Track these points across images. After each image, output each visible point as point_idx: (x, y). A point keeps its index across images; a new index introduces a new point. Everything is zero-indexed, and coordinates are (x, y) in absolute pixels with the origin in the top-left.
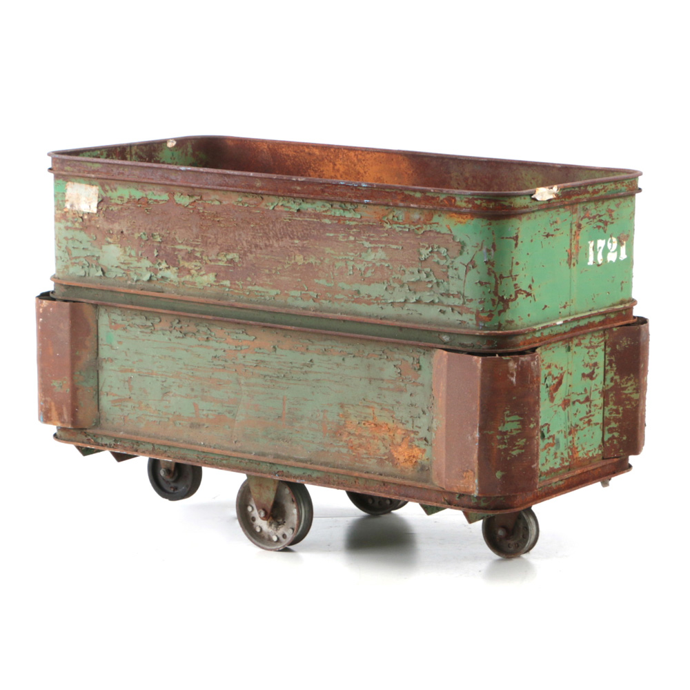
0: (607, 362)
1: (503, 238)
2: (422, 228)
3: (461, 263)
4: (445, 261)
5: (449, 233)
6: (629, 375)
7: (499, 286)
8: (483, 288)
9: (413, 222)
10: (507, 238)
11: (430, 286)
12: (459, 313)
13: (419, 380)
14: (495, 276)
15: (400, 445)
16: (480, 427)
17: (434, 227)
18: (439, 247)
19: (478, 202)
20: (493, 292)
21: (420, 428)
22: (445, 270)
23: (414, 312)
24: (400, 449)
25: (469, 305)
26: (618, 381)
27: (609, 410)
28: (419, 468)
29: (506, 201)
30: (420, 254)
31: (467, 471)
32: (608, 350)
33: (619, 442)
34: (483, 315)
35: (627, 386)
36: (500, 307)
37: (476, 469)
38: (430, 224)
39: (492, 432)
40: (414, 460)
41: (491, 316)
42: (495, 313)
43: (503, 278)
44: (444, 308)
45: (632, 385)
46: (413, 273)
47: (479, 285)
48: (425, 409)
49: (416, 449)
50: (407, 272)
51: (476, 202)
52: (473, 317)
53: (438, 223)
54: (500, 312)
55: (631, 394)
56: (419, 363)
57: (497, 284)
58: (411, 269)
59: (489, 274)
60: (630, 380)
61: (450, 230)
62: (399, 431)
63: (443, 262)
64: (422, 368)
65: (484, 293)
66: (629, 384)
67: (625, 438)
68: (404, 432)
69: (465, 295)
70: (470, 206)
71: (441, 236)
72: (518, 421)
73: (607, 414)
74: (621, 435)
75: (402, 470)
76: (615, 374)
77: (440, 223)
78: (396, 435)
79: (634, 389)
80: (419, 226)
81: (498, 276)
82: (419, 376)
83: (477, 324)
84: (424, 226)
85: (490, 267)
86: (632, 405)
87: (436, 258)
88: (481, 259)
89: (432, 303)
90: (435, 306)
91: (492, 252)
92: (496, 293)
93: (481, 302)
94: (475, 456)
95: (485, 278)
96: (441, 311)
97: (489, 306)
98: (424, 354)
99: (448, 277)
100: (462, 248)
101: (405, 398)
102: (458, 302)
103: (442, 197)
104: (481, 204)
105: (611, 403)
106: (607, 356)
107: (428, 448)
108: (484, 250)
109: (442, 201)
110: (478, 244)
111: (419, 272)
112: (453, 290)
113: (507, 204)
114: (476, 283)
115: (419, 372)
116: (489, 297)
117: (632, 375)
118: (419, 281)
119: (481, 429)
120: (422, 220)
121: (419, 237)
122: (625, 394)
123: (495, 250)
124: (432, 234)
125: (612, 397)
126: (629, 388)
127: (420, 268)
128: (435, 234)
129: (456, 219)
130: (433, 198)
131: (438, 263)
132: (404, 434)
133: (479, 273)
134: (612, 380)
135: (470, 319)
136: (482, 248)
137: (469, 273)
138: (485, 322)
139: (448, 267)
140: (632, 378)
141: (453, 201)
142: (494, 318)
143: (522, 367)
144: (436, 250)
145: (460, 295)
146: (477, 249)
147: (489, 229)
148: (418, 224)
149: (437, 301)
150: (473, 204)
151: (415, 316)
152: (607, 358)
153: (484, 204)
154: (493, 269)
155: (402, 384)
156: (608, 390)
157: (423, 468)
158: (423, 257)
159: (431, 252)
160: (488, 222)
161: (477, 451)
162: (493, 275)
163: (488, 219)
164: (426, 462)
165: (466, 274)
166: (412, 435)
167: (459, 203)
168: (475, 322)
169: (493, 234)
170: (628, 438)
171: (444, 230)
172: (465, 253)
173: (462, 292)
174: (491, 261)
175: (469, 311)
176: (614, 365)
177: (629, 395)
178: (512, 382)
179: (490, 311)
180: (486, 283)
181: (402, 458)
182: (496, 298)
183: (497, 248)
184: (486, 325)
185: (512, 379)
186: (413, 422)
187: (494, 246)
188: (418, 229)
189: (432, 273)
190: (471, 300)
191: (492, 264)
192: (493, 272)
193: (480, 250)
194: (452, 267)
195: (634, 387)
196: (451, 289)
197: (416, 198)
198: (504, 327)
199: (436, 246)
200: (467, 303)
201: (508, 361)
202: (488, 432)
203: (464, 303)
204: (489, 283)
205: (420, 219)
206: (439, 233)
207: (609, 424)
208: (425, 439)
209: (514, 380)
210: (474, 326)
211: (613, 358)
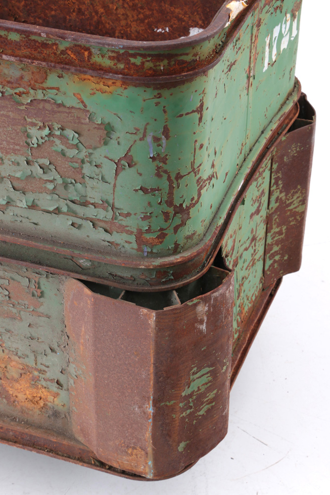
0: (273, 181)
1: (181, 116)
2: (27, 93)
3: (106, 157)
4: (77, 151)
5: (81, 106)
6: (296, 187)
7: (175, 192)
8: (148, 197)
9: (9, 82)
10: (187, 114)
11: (50, 186)
12: (106, 231)
13: (41, 309)
14: (169, 178)
15: (17, 381)
16: (153, 400)
17: (51, 94)
18: (62, 129)
19: (138, 61)
20: (166, 202)
21: (48, 367)
22: (76, 165)
23: (24, 220)
24: (17, 386)
25: (125, 222)
26: (284, 198)
27: (271, 236)
28: (51, 413)
29: (187, 54)
30: (28, 136)
31: (134, 448)
32: (275, 166)
33: (279, 265)
34: (148, 236)
35: (292, 200)
36: (177, 221)
37: (150, 449)
38: (43, 89)
39: (172, 402)
40: (42, 403)
41: (162, 236)
42: (170, 232)
43: (182, 177)
44: (78, 221)
45: (298, 197)
46: (18, 164)
47: (141, 192)
48: (55, 346)
49: (43, 390)
50: (6, 161)
51: (132, 60)
52: (133, 239)
53: (58, 89)
54: (176, 229)
55: (295, 208)
56: (39, 288)
57: (171, 187)
58: (13, 157)
59: (158, 175)
60: (297, 192)
61: (82, 102)
62: (14, 363)
63: (71, 153)
64: (45, 295)
65: (149, 203)
66: (295, 197)
67: (286, 258)
68: (21, 367)
69: (117, 205)
70: (121, 66)
71: (65, 110)
72: (207, 373)
73: (269, 241)
74: (283, 256)
75: (22, 412)
76: (281, 192)
77: (62, 89)
78: (9, 367)
79: (300, 201)
80: (21, 89)
81: (173, 177)
82: (42, 304)
83: (140, 249)
84: (32, 91)
85: (161, 164)
86: (297, 220)
87: (59, 146)
88: (144, 152)
89: (57, 211)
90: (61, 216)
91: (164, 141)
92: (170, 203)
93: (145, 218)
94: (148, 435)
95: (151, 182)
96: (73, 224)
97: (158, 223)
98: (47, 277)
99: (83, 178)
100: (108, 135)
101: (21, 328)
102: (101, 214)
103: (63, 45)
104: (143, 63)
105: (274, 226)
106: (273, 175)
107: (63, 393)
108: (149, 139)
109: (63, 52)
110: (138, 130)
111: (28, 163)
112: (94, 196)
113: (188, 58)
114: (136, 191)
115: (41, 300)
116: (158, 210)
117: (299, 187)
118: (30, 177)
119: (156, 403)
120: (26, 79)
121: (23, 107)
122: (289, 210)
123: (167, 137)
124: (48, 106)
125: (276, 219)
126: (295, 202)
127: (30, 158)
128: (54, 106)
129: (94, 86)
130: (44, 45)
131: (63, 154)
132: (23, 369)
133: (141, 175)
134: (277, 199)
135: (125, 242)
136: (144, 136)
137: (122, 174)
138: (152, 246)
139: (83, 162)
140: (299, 190)
141: (86, 53)
142: (167, 237)
143: (214, 306)
144: (58, 133)
145: (106, 204)
146: (137, 137)
147: (157, 104)
148: (20, 86)
149: (65, 209)
150: (128, 63)
151: (27, 225)
152: (273, 177)
153: (148, 65)
154: (165, 167)
155: (14, 311)
156: (272, 213)
157: (56, 414)
158: (34, 141)
159: (50, 135)
160: (156, 92)
161: (150, 429)
162: (165, 176)
163: (156, 88)
164: (60, 408)
165: (117, 174)
166: (36, 373)
167: (97, 59)
168: (135, 246)
169: (165, 112)
170: (290, 256)
171: (71, 101)
172: (113, 142)
173: (111, 202)
174: (162, 156)
175: (123, 229)
176: (280, 182)
177: (294, 210)
178: (201, 332)
179: (161, 229)
180: (153, 190)
181: (21, 397)
182: (171, 210)
183: (170, 134)
184: (154, 251)
185: (201, 327)
186: (36, 358)
187: (166, 132)
188: (20, 94)
189: (52, 167)
190: (128, 215)
191: (164, 160)
192: (166, 172)
193: (141, 139)
194: (90, 162)
195: (300, 199)
196: (89, 195)
197: (11, 42)
198: (182, 247)
199: (56, 126)
200: (120, 218)
201: (196, 305)
202: (168, 404)
203: (114, 217)
204: (158, 190)
205: (22, 78)
206: (61, 105)
207: (271, 249)
208: (58, 382)
209: (204, 327)
210: (134, 252)
211: (280, 175)
